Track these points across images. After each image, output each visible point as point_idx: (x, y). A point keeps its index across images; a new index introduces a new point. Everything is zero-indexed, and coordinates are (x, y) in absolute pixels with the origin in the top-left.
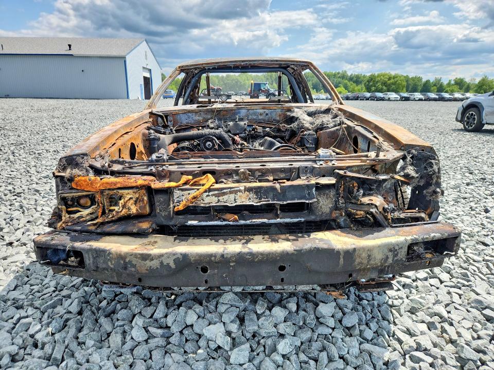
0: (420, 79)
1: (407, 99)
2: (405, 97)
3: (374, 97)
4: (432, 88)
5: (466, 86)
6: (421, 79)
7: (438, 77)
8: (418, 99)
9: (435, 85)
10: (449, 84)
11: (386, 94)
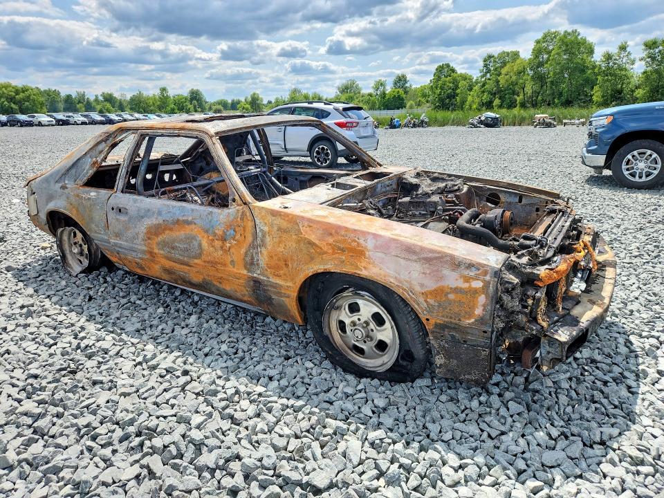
0: (57, 93)
1: (65, 123)
2: (61, 120)
3: (15, 121)
4: (78, 106)
5: (118, 103)
6: (59, 93)
7: (81, 90)
8: (80, 122)
9: (79, 102)
10: (96, 100)
11: (34, 117)
